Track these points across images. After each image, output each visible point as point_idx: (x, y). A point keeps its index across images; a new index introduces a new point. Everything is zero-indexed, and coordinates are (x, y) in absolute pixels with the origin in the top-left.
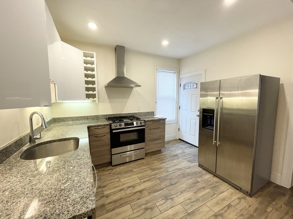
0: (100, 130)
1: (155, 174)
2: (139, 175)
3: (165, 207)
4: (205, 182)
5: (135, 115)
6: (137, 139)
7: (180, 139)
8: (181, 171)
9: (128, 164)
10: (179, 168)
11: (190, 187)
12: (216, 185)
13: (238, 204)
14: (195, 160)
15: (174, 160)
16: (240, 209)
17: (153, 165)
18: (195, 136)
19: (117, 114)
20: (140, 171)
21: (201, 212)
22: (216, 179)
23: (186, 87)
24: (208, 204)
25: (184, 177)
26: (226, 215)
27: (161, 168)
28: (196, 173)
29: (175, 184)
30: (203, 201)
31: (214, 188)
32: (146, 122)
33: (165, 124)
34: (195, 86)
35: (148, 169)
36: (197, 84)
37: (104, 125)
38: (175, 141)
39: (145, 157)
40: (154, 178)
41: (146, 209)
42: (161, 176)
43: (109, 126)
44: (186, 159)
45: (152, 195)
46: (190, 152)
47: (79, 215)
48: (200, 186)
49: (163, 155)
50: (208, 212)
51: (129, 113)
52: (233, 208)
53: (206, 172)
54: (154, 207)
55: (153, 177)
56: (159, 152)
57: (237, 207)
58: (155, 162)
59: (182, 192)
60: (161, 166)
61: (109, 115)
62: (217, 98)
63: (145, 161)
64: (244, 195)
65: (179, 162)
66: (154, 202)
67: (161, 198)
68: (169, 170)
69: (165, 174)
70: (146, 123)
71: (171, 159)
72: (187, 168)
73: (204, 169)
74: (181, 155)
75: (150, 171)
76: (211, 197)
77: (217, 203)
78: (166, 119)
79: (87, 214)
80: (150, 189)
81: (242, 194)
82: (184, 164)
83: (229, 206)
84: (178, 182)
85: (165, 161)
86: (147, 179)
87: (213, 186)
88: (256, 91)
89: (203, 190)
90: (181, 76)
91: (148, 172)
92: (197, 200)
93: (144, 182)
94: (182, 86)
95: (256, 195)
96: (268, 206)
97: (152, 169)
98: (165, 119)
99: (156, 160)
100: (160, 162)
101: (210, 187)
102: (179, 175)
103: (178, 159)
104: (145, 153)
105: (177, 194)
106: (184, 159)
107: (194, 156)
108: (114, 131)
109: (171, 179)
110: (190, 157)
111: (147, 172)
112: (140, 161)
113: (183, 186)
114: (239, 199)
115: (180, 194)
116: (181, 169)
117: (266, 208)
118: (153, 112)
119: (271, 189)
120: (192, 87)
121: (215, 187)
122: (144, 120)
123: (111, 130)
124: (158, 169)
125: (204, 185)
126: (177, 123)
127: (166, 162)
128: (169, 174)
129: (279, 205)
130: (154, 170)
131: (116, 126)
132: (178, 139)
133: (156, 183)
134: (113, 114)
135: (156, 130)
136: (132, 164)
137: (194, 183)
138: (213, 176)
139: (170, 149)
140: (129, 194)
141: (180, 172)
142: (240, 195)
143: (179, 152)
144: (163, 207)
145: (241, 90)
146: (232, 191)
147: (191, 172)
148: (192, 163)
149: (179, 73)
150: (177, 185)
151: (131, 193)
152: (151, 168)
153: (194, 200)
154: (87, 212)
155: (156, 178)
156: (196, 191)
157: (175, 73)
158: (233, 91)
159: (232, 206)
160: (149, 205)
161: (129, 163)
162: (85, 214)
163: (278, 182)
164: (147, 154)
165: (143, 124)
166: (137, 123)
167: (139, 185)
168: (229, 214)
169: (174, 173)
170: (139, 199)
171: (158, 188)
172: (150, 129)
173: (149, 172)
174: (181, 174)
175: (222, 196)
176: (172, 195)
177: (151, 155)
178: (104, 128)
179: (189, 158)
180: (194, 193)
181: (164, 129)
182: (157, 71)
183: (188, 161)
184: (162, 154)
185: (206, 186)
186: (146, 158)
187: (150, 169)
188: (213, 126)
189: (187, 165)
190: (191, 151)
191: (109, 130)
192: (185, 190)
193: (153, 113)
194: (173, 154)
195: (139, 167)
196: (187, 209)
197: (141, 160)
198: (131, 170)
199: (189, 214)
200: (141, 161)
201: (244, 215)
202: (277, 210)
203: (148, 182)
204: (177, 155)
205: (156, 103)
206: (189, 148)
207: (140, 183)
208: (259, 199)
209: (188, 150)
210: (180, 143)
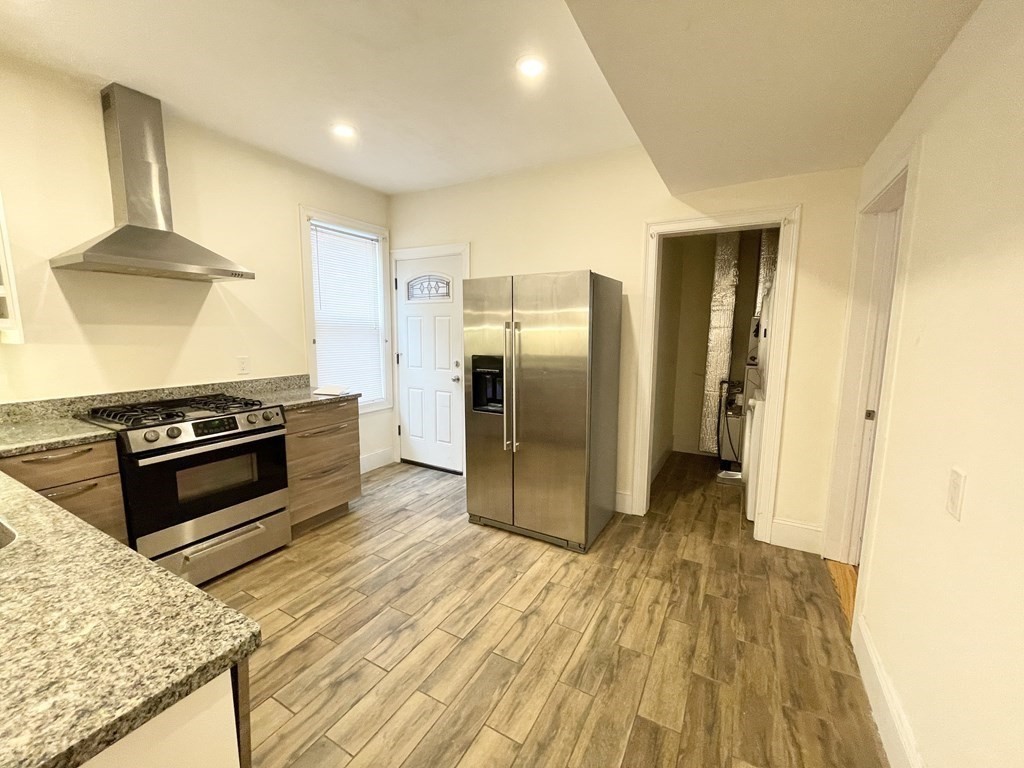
0: (59, 465)
1: (344, 581)
2: (283, 603)
3: (395, 652)
4: (491, 556)
5: (230, 393)
6: (256, 479)
7: (404, 461)
8: (424, 549)
9: (222, 584)
10: (417, 541)
11: (457, 579)
12: (517, 553)
13: (565, 576)
14: (457, 510)
15: (396, 523)
16: (569, 585)
17: (327, 558)
18: (450, 442)
19: (136, 392)
20: (284, 590)
21: (492, 624)
22: (516, 540)
23: (417, 292)
24: (506, 601)
25: (436, 560)
26: (544, 607)
27: (359, 559)
28: (464, 542)
29: (412, 587)
30: (492, 599)
31: (513, 560)
32: (287, 410)
33: (357, 413)
34: (443, 290)
35: (314, 573)
36: (448, 284)
37: (84, 441)
38: (388, 471)
39: (293, 539)
40: (342, 591)
41: (337, 684)
42: (364, 580)
43: (114, 443)
44: (433, 511)
45: (346, 642)
46: (439, 492)
47: (216, 659)
48: (481, 569)
49: (358, 519)
50: (507, 617)
51: (197, 387)
52: (556, 588)
53: (491, 531)
54: (361, 667)
55: (338, 590)
56: (341, 512)
57: (563, 583)
58: (332, 546)
59: (435, 600)
60: (359, 550)
61: (93, 398)
62: (508, 325)
63: (295, 554)
64: (575, 555)
65: (415, 526)
66: (359, 656)
67: (378, 636)
68: (387, 557)
69: (376, 571)
70: (290, 416)
71: (385, 524)
72: (440, 536)
73: (485, 525)
74: (416, 504)
75: (323, 578)
76: (510, 582)
77: (524, 591)
78: (360, 395)
79: (242, 653)
80: (334, 628)
81: (570, 553)
82: (428, 528)
83: (548, 588)
84: (420, 578)
85: (369, 534)
86: (318, 604)
87: (511, 556)
88: (584, 311)
89: (489, 574)
90: (398, 254)
91: (317, 582)
92: (480, 602)
93: (309, 615)
94: (402, 286)
95: (594, 548)
96: (615, 559)
97: (327, 570)
98: (355, 398)
99: (334, 541)
100: (354, 543)
101: (503, 562)
102: (419, 561)
103: (408, 517)
104: (292, 527)
105: (425, 610)
106: (427, 515)
107: (456, 498)
108: (142, 462)
109: (398, 578)
110: (444, 505)
111: (311, 585)
112: (275, 559)
113: (435, 584)
114: (566, 564)
115: (433, 606)
116: (424, 542)
117: (612, 564)
118: (306, 378)
119: (618, 526)
120: (433, 291)
121: (515, 558)
122: (281, 406)
123: (127, 459)
124: (350, 563)
125: (490, 563)
126: (392, 408)
127: (371, 537)
128: (390, 567)
129: (631, 552)
130: (336, 570)
131: (153, 438)
132: (399, 461)
133: (352, 605)
134: (116, 394)
135: (324, 439)
136: (244, 577)
137: (464, 567)
138: (506, 535)
139: (380, 495)
140: (259, 671)
141: (420, 552)
142: (568, 556)
143: (406, 498)
144: (389, 657)
145: (559, 307)
146: (552, 554)
147: (452, 543)
148: (450, 520)
149: (388, 242)
150: (420, 586)
151: (267, 665)
152: (325, 567)
153: (472, 604)
154: (240, 646)
155: (348, 592)
156: (471, 583)
157: (377, 241)
158: (542, 309)
159: (553, 585)
160: (344, 670)
161: (225, 579)
162: (236, 653)
163: (629, 511)
164: (297, 530)
165: (277, 420)
166: (253, 419)
167: (292, 629)
168: (550, 603)
169: (406, 557)
170: (303, 669)
171: (362, 614)
172: (303, 437)
173: (319, 583)
174: (426, 554)
175: (532, 572)
176: (411, 616)
177: (313, 530)
178: (86, 455)
179: (441, 507)
180: (469, 589)
181: (355, 432)
182: (312, 225)
183: (440, 516)
184: (356, 516)
185: (493, 563)
186: (294, 542)
187: (320, 573)
188: (501, 402)
189: (438, 527)
190: (443, 488)
191: (115, 459)
192: (444, 592)
193: (304, 381)
194: (391, 506)
195: (274, 580)
196: (458, 633)
197: (279, 554)
198: (242, 597)
199: (465, 641)
200: (279, 557)
201: (577, 592)
202: (628, 561)
203: (322, 612)
204: (403, 509)
205: (314, 342)
206: (435, 482)
207: (293, 625)
208: (601, 553)
209: (434, 485)
210: (406, 471)
